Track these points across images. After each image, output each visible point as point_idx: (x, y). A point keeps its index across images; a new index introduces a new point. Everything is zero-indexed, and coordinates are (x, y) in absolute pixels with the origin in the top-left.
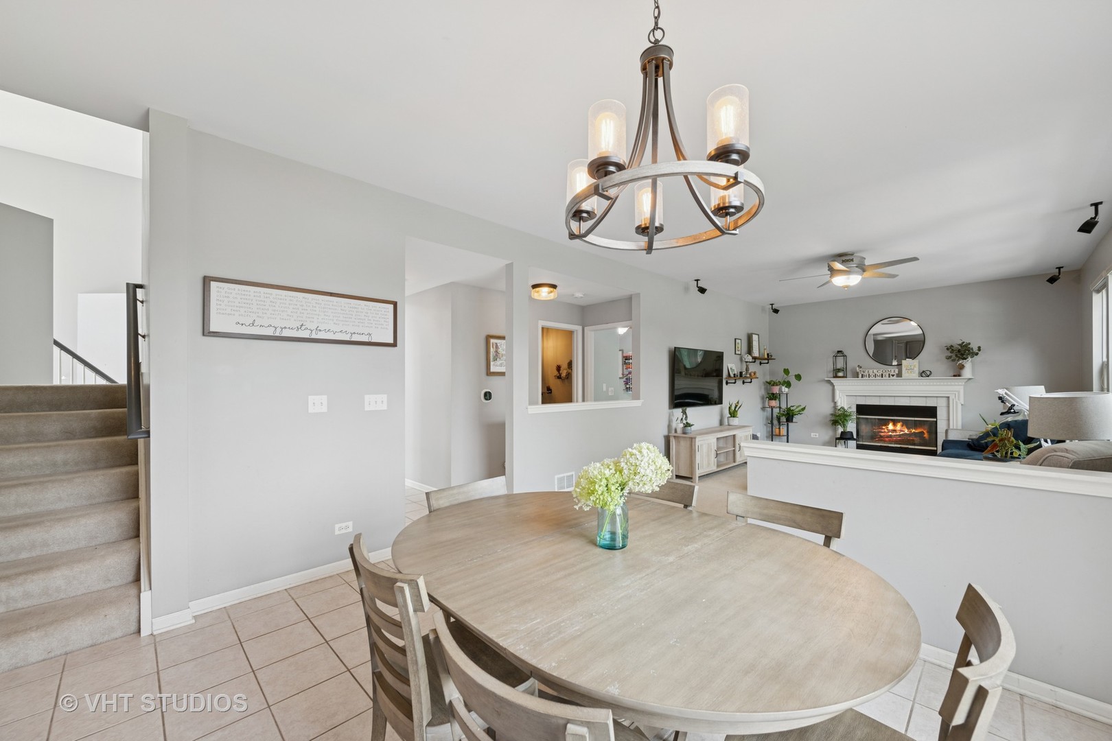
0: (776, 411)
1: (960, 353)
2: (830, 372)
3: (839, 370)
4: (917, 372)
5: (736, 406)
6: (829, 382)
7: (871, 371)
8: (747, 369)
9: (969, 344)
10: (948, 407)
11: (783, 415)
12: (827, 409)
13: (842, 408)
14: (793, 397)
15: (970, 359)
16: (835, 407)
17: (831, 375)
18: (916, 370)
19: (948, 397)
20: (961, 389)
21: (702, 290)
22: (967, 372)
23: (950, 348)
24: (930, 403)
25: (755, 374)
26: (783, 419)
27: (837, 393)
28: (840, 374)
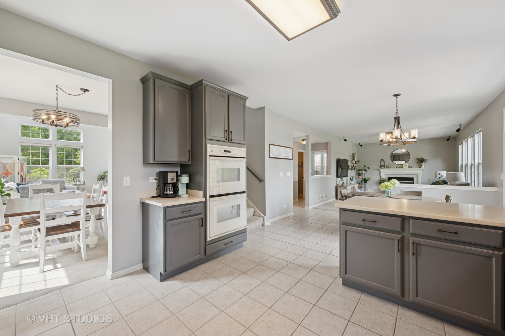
0: (361, 179)
1: (421, 161)
2: (379, 166)
3: (382, 166)
4: (408, 167)
5: (352, 177)
6: (379, 170)
7: (393, 166)
8: (353, 166)
9: (424, 158)
10: (417, 178)
11: (363, 181)
12: (378, 179)
13: (384, 178)
14: (366, 175)
15: (424, 163)
16: (381, 178)
17: (379, 167)
18: (407, 166)
19: (417, 175)
20: (421, 172)
21: (346, 140)
22: (423, 167)
23: (418, 159)
24: (411, 177)
25: (355, 167)
26: (363, 182)
27: (381, 173)
28: (383, 167)
